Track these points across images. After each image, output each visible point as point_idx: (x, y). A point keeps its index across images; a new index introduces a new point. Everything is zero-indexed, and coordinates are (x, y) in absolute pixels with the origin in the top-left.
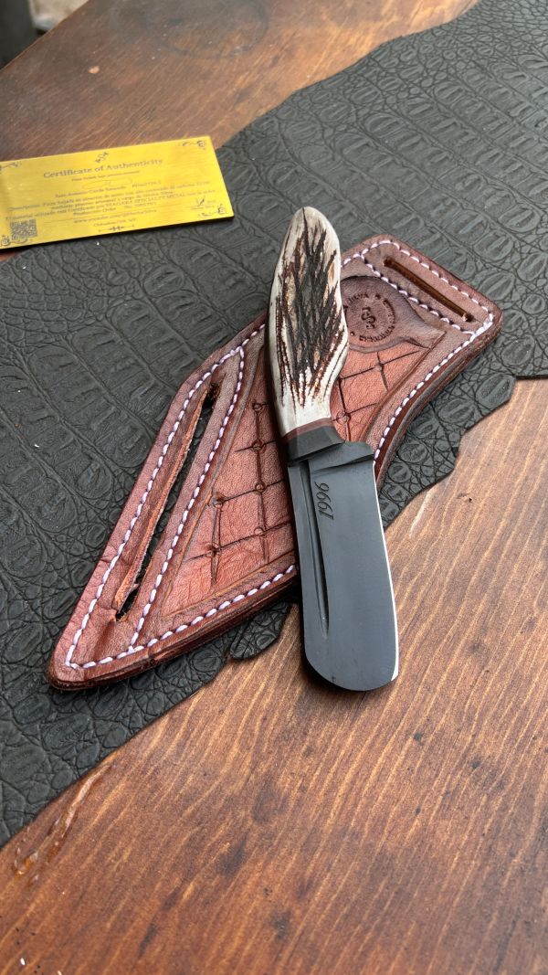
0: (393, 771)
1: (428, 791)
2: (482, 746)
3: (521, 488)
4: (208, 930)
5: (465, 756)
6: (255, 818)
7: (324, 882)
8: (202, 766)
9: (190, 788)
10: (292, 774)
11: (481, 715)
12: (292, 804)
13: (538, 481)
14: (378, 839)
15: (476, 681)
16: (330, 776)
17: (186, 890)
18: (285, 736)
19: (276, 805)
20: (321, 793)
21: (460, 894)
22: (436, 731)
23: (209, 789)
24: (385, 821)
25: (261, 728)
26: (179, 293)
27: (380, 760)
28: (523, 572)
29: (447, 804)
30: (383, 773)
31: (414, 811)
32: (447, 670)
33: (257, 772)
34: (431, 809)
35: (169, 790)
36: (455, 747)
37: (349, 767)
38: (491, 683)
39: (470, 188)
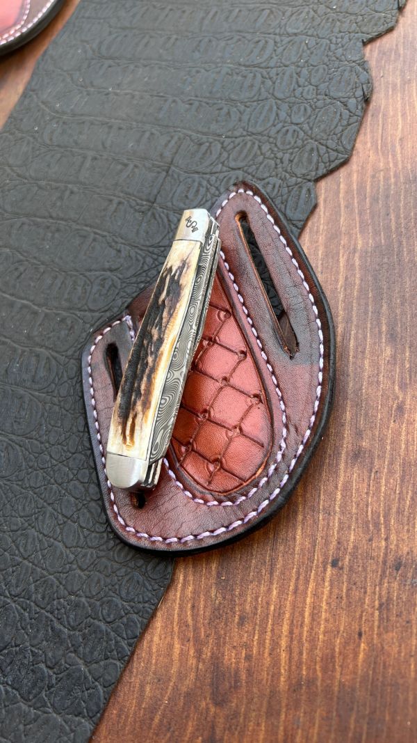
0: (324, 606)
1: (362, 612)
2: (397, 546)
3: (345, 289)
5: (385, 562)
6: (216, 704)
8: (155, 673)
9: (151, 698)
10: (234, 647)
11: (386, 516)
12: (243, 676)
13: (358, 276)
14: (332, 678)
15: (369, 485)
16: (269, 634)
18: (217, 614)
19: (230, 683)
20: (266, 655)
22: (349, 550)
23: (166, 693)
24: (333, 657)
25: (192, 616)
27: (308, 600)
28: (375, 365)
29: (385, 616)
30: (315, 611)
31: (357, 636)
32: (339, 488)
33: (203, 659)
34: (372, 628)
35: (133, 708)
36: (372, 558)
37: (283, 619)
38: (383, 482)
39: (206, 51)
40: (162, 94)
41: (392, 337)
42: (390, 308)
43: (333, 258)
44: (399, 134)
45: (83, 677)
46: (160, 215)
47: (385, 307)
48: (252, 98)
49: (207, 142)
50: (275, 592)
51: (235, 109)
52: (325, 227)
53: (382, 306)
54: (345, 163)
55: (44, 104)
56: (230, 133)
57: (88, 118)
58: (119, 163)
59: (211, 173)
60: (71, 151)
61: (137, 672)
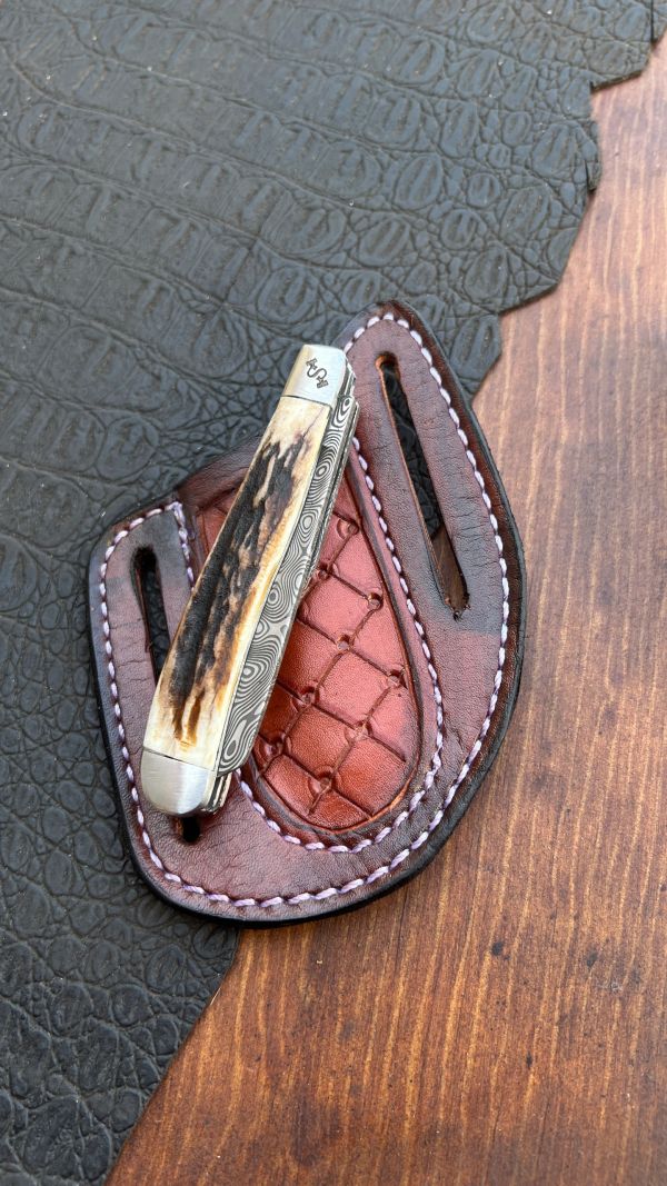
0: (477, 1014)
1: (534, 1027)
2: (592, 929)
3: (537, 507)
5: (572, 952)
6: (300, 1161)
8: (200, 1110)
9: (192, 1150)
10: (333, 1073)
11: (579, 881)
12: (346, 1119)
13: (558, 488)
14: (484, 1126)
15: (556, 831)
16: (389, 1055)
18: (308, 1019)
19: (324, 1129)
20: (384, 1087)
21: (622, 1163)
22: (520, 930)
23: (219, 1142)
24: (487, 1094)
25: (267, 1020)
27: (453, 1004)
28: (577, 639)
29: (567, 1035)
30: (463, 1023)
31: (524, 1063)
32: (511, 831)
33: (281, 1090)
34: (546, 1052)
35: (162, 1166)
36: (554, 945)
37: (412, 1033)
38: (578, 827)
39: (327, 37)
40: (244, 100)
41: (606, 598)
42: (605, 549)
43: (521, 451)
44: (637, 260)
45: (77, 1115)
46: (234, 326)
47: (597, 547)
48: (405, 143)
49: (323, 207)
50: (401, 989)
51: (373, 157)
52: (512, 398)
53: (592, 544)
54: (549, 292)
55: (21, 69)
56: (362, 200)
57: (105, 115)
58: (162, 214)
59: (327, 266)
60: (73, 172)
61: (171, 1107)
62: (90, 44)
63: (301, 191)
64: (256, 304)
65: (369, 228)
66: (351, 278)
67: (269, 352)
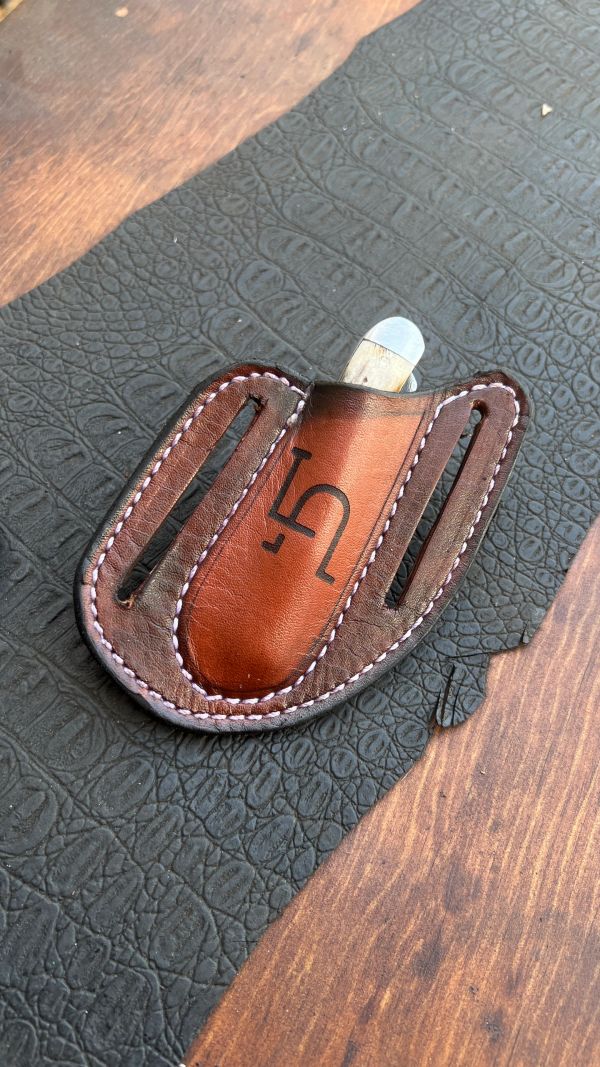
0: (591, 840)
4: (414, 1041)
6: (447, 908)
7: (534, 973)
9: (370, 879)
10: (481, 853)
12: (486, 888)
14: (584, 918)
16: (523, 851)
17: (382, 997)
18: (468, 810)
19: (469, 890)
20: (516, 872)
23: (390, 879)
24: (590, 897)
25: (438, 802)
26: (281, 295)
27: (575, 828)
33: (442, 855)
35: (346, 884)
37: (542, 840)
39: (581, 146)
40: (516, 170)
46: (487, 320)
55: (360, 101)
56: (591, 262)
57: (416, 151)
58: (446, 228)
59: (559, 299)
60: (387, 183)
61: (359, 845)
62: (412, 99)
63: (547, 243)
64: (506, 310)
65: (593, 282)
66: (575, 312)
67: (510, 344)
